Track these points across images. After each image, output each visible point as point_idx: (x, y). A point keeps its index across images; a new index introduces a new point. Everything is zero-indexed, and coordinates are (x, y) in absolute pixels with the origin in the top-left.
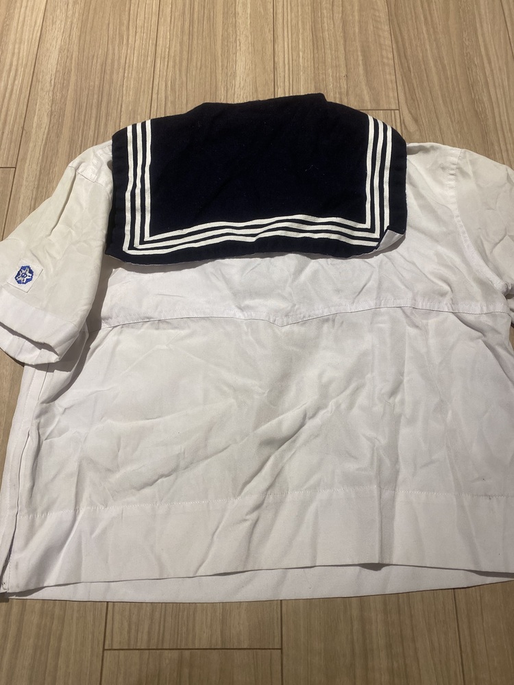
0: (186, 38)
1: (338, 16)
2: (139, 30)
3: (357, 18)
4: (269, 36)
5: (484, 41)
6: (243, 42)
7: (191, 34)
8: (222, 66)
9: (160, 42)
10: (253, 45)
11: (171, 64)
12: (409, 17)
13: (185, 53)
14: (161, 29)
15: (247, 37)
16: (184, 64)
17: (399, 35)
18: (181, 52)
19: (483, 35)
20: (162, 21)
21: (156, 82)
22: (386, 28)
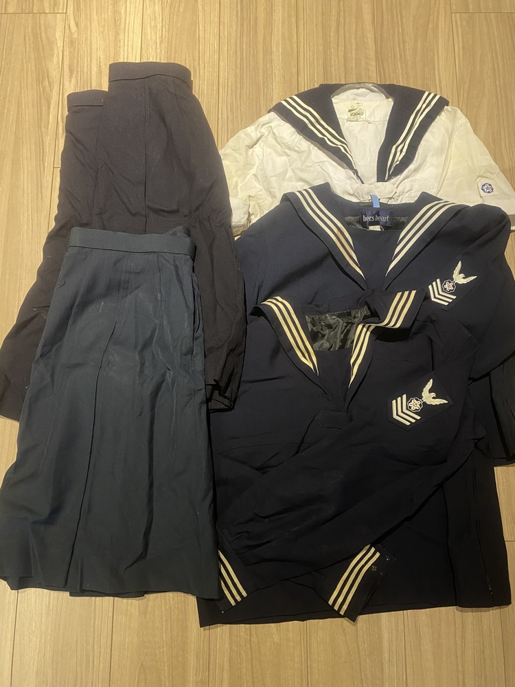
0: (238, 71)
1: (341, 54)
2: (206, 65)
3: (354, 56)
4: (295, 70)
5: (439, 74)
6: (277, 74)
7: (242, 68)
8: (264, 92)
9: (221, 75)
10: (284, 77)
11: (229, 92)
12: (390, 55)
13: (238, 83)
14: (222, 64)
15: (279, 70)
16: (238, 92)
17: (382, 70)
18: (236, 83)
19: (439, 69)
20: (221, 58)
21: (220, 106)
22: (374, 64)
